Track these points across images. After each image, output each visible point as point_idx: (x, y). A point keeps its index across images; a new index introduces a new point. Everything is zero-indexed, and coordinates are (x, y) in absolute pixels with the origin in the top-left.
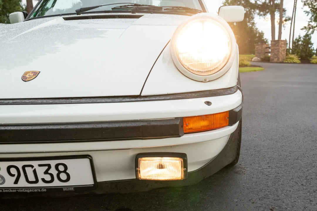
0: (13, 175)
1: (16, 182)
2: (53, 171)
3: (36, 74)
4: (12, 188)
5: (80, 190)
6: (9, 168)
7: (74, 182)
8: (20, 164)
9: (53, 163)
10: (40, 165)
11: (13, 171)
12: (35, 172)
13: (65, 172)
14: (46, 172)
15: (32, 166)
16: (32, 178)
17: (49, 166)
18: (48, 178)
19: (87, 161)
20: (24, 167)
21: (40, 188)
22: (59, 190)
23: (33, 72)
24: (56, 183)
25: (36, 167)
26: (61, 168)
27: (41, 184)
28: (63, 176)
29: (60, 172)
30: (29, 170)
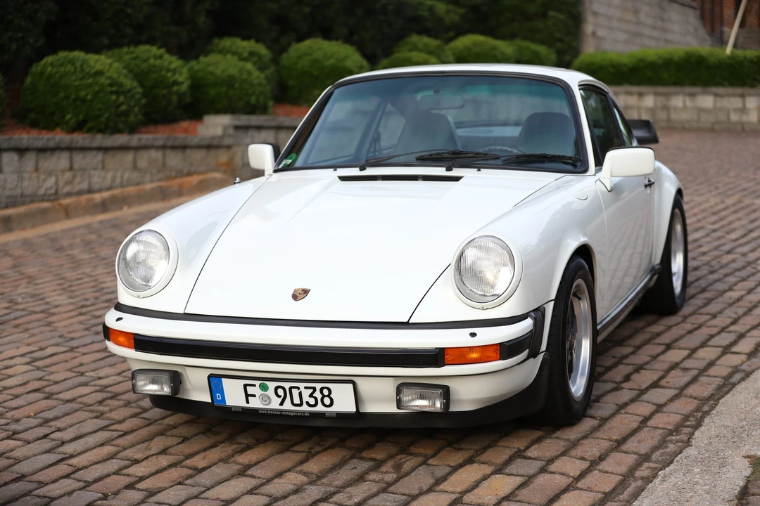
0: (280, 397)
1: (281, 404)
2: (318, 395)
3: (306, 292)
4: (277, 410)
5: (342, 416)
6: (276, 388)
7: (336, 408)
8: (287, 385)
9: (318, 386)
10: (306, 388)
11: (280, 392)
12: (300, 394)
13: (329, 396)
14: (311, 396)
15: (298, 388)
16: (297, 401)
17: (314, 389)
18: (312, 401)
19: (351, 386)
20: (291, 388)
21: (304, 412)
22: (321, 415)
23: (303, 290)
24: (320, 408)
25: (302, 389)
26: (326, 392)
27: (305, 408)
28: (327, 401)
29: (324, 396)
30: (295, 392)
